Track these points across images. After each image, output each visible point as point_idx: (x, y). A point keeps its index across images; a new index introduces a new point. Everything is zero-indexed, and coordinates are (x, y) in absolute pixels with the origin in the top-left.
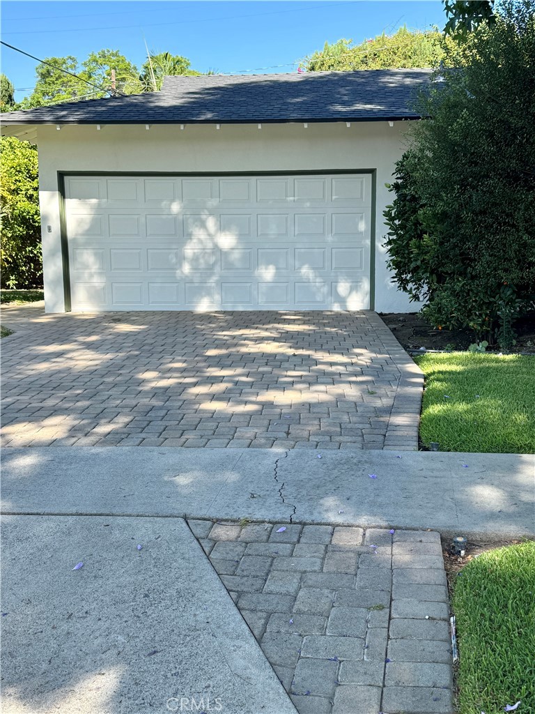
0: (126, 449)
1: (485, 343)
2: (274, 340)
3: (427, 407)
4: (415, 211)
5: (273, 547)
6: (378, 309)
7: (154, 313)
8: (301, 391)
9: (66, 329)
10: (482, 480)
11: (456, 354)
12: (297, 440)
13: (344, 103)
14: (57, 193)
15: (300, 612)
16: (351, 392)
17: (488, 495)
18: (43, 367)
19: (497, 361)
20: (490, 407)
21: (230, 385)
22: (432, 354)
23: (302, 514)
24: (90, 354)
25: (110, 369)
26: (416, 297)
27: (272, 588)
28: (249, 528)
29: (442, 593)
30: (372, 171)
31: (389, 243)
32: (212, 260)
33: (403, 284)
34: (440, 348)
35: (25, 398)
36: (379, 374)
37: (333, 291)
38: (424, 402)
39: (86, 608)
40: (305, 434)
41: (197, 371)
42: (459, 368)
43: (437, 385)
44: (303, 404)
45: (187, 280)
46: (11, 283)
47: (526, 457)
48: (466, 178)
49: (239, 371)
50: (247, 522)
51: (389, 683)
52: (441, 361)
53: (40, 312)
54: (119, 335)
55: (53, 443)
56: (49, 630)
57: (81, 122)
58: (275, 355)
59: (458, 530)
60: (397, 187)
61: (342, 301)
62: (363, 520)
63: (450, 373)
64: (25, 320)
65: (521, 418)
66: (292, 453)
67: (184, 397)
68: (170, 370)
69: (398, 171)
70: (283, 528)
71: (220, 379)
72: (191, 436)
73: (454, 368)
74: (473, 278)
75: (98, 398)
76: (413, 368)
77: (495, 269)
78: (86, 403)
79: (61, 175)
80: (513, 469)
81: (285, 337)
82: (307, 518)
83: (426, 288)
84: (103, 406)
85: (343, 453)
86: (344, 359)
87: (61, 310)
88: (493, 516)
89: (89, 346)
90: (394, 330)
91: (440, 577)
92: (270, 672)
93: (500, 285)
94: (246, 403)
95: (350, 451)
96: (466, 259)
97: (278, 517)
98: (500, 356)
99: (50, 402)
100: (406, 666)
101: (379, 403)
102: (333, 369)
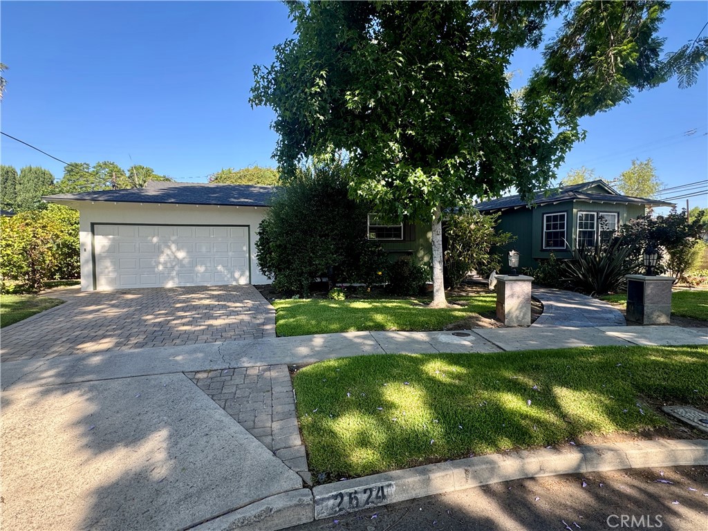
0: (147, 349)
1: (298, 295)
2: (208, 298)
3: (278, 321)
4: (268, 243)
5: (223, 378)
6: (252, 283)
7: (143, 289)
8: (224, 319)
9: (97, 298)
10: (301, 345)
11: (287, 300)
12: (226, 338)
13: (235, 198)
14: (90, 233)
15: (238, 398)
16: (246, 318)
17: (303, 350)
18: (90, 316)
19: (303, 302)
20: (302, 319)
21: (191, 319)
22: (277, 301)
23: (233, 365)
24: (115, 310)
25: (127, 316)
26: (269, 278)
27: (226, 391)
28: (212, 373)
29: (290, 383)
30: (248, 226)
31: (257, 256)
32: (174, 264)
33: (264, 272)
34: (281, 298)
35: (85, 332)
36: (257, 310)
37: (233, 276)
38: (277, 319)
39: (146, 410)
40: (229, 336)
41: (173, 315)
42: (289, 306)
43: (281, 312)
44: (226, 324)
45: (162, 273)
46: (57, 277)
47: (315, 335)
48: (288, 232)
49: (194, 313)
50: (211, 371)
51: (274, 413)
52: (281, 303)
53: (79, 291)
54: (127, 300)
55: (108, 350)
56: (131, 420)
57: (106, 200)
58: (209, 305)
59: (294, 362)
60: (260, 233)
61: (237, 280)
62: (258, 364)
63: (286, 307)
64: (71, 295)
65: (313, 322)
66: (225, 343)
67: (169, 325)
68: (159, 314)
69: (260, 227)
70: (226, 371)
71: (186, 317)
72: (178, 341)
73: (287, 306)
74: (293, 270)
75: (125, 329)
76: (271, 307)
77: (301, 266)
78: (120, 332)
79: (93, 225)
80: (311, 340)
81: (212, 297)
82: (236, 366)
83: (273, 274)
84: (130, 332)
85: (246, 341)
86: (241, 305)
87: (91, 289)
88: (305, 357)
89: (113, 306)
90: (260, 292)
91: (289, 378)
92: (230, 417)
93: (303, 272)
94: (200, 326)
95: (250, 340)
96: (289, 263)
97: (224, 367)
98: (304, 300)
99: (100, 332)
100: (279, 407)
101: (258, 322)
102: (237, 309)
